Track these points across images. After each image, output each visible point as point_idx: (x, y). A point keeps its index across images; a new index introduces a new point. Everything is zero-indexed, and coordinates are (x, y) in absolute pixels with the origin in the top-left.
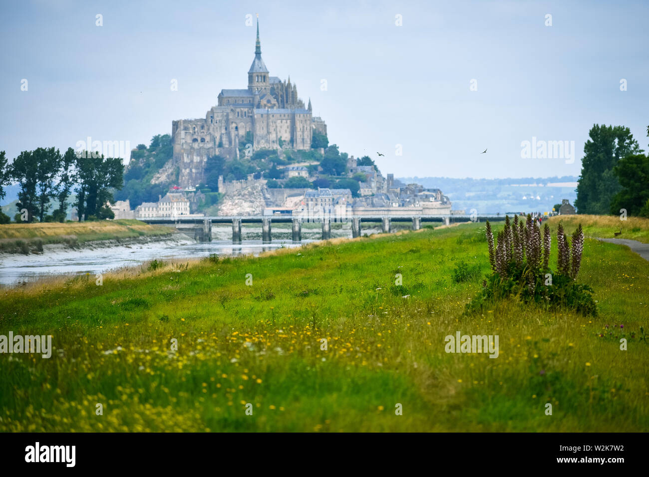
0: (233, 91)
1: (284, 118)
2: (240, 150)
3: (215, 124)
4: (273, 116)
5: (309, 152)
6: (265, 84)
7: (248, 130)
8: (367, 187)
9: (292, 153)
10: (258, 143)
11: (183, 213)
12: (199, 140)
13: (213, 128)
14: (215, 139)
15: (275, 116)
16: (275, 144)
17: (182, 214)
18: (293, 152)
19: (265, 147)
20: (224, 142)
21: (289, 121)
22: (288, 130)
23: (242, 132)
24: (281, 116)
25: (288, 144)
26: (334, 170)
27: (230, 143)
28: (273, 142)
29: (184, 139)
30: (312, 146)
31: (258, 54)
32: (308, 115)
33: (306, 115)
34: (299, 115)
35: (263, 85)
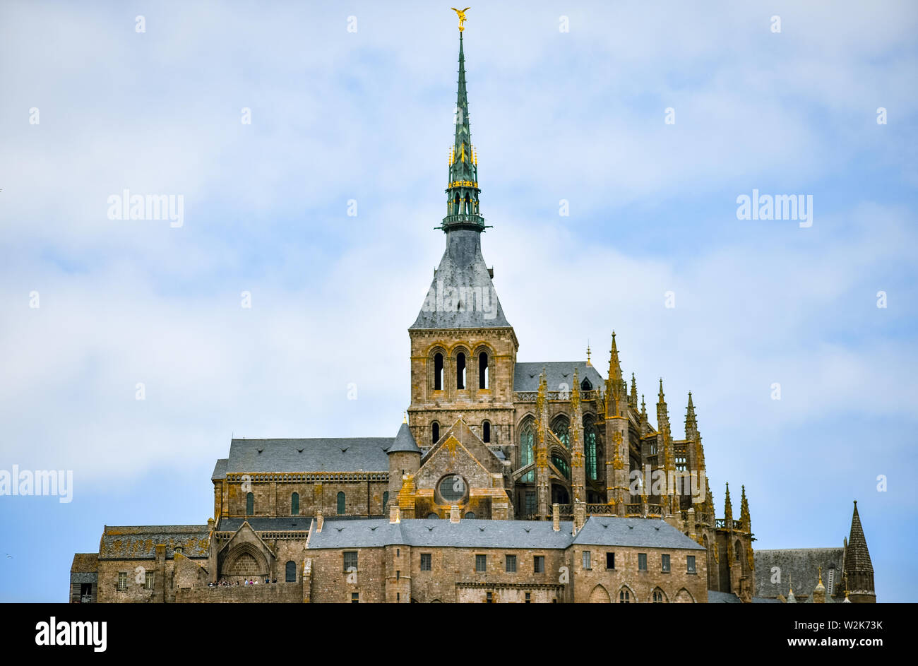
0: (301, 447)
1: (511, 578)
4: (426, 561)
6: (485, 397)
15: (437, 556)
24: (481, 559)
31: (464, 227)
32: (679, 559)
33: (666, 558)
34: (602, 556)
35: (476, 405)
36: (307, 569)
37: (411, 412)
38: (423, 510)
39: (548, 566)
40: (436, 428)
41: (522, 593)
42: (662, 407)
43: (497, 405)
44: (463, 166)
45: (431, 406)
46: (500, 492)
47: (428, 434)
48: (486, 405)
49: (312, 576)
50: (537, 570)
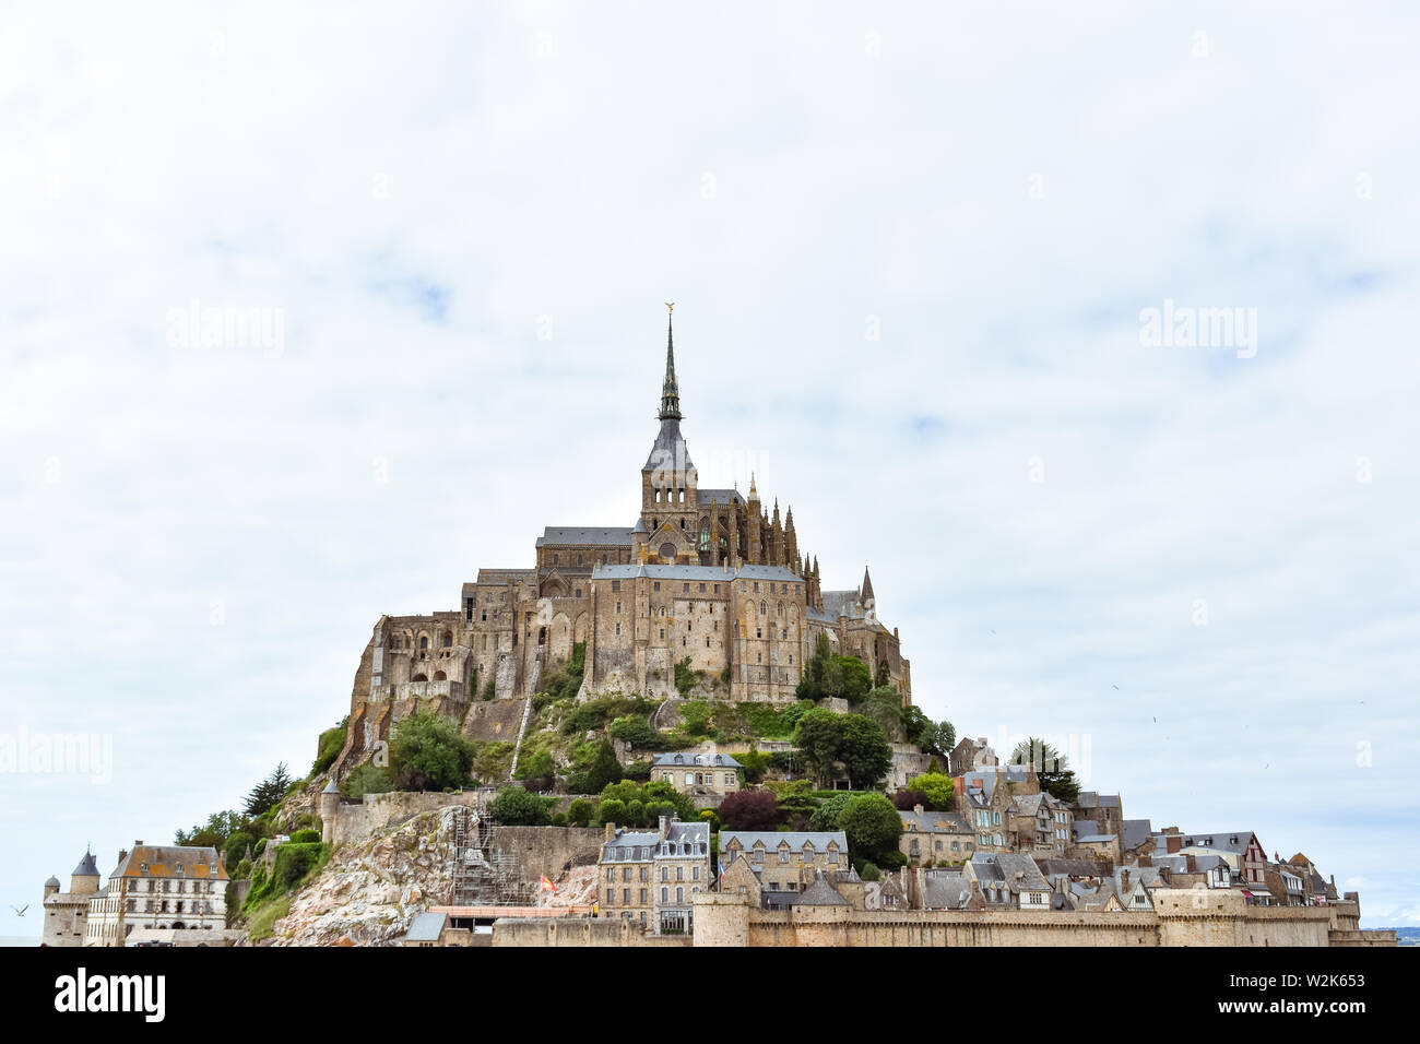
0: (583, 531)
1: (703, 596)
2: (537, 706)
3: (481, 625)
4: (657, 586)
5: (783, 712)
7: (580, 640)
8: (951, 831)
9: (717, 713)
10: (598, 676)
11: (189, 923)
12: (430, 675)
13: (472, 636)
14: (475, 671)
16: (662, 683)
17: (178, 925)
18: (721, 711)
19: (620, 693)
20: (500, 683)
21: (719, 608)
22: (717, 638)
23: (561, 647)
24: (687, 586)
25: (715, 684)
26: (841, 765)
27: (519, 682)
28: (656, 675)
29: (378, 675)
30: (803, 693)
31: (671, 417)
32: (792, 587)
33: (785, 587)
34: (752, 585)
35: (677, 510)
36: (593, 589)
37: (642, 513)
38: (652, 561)
39: (722, 590)
40: (655, 522)
41: (708, 604)
42: (776, 512)
43: (688, 510)
44: (671, 386)
45: (653, 510)
46: (694, 553)
47: (651, 525)
48: (682, 510)
49: (596, 593)
50: (716, 592)
